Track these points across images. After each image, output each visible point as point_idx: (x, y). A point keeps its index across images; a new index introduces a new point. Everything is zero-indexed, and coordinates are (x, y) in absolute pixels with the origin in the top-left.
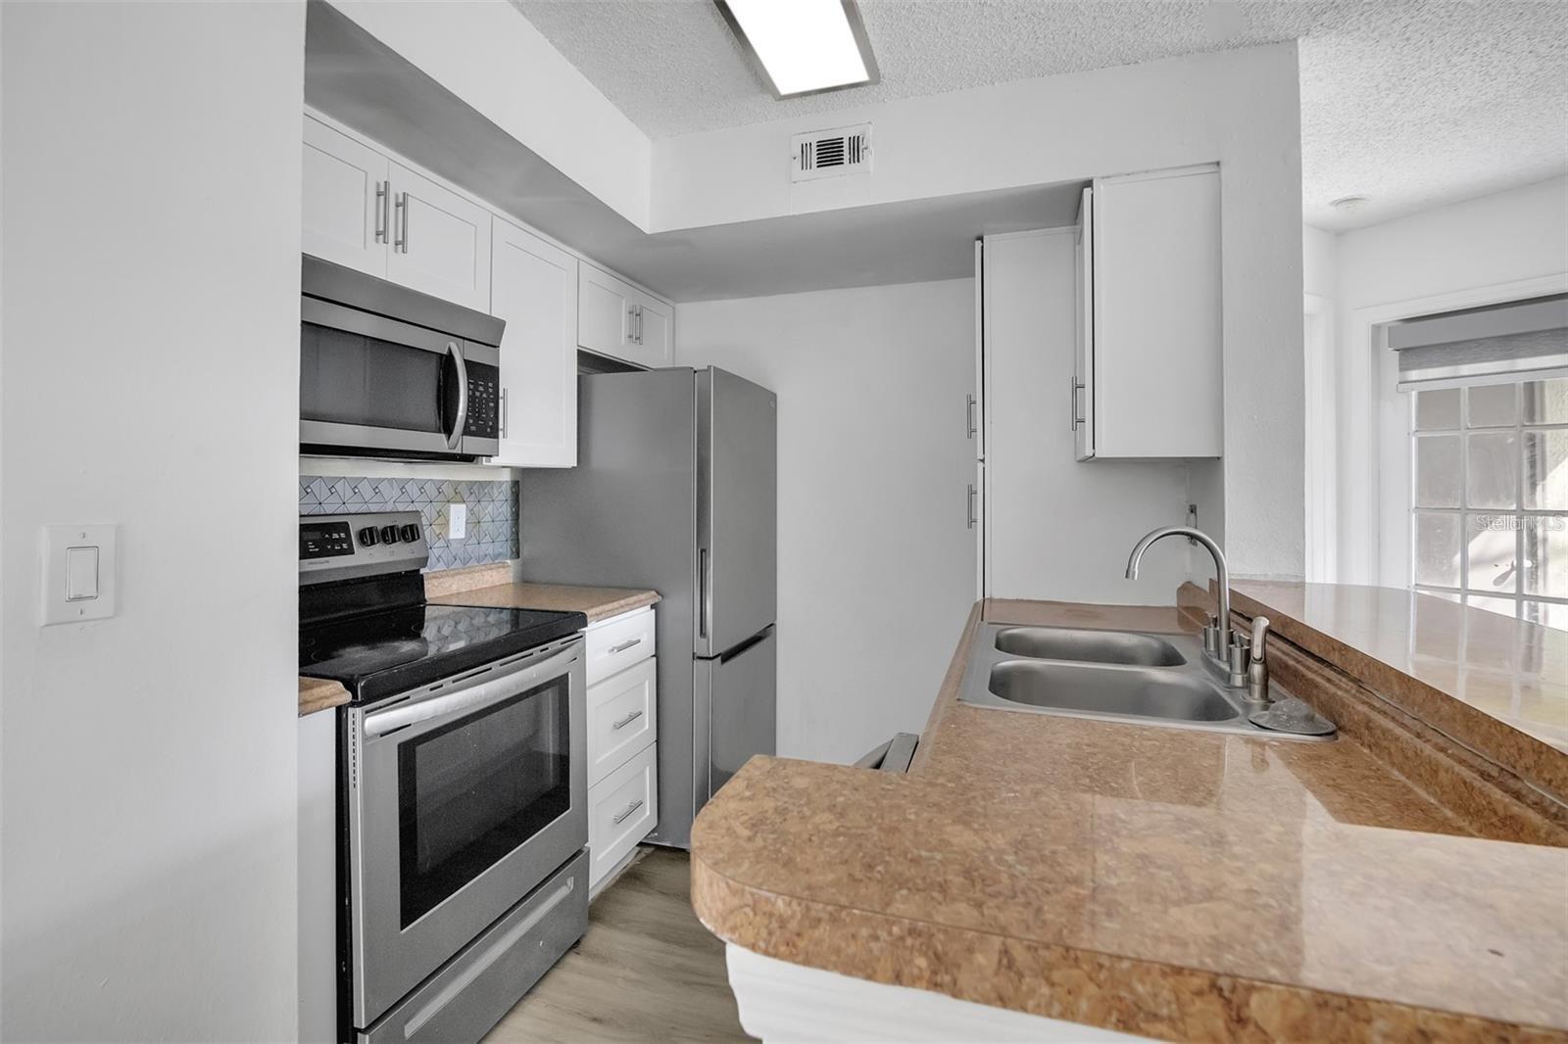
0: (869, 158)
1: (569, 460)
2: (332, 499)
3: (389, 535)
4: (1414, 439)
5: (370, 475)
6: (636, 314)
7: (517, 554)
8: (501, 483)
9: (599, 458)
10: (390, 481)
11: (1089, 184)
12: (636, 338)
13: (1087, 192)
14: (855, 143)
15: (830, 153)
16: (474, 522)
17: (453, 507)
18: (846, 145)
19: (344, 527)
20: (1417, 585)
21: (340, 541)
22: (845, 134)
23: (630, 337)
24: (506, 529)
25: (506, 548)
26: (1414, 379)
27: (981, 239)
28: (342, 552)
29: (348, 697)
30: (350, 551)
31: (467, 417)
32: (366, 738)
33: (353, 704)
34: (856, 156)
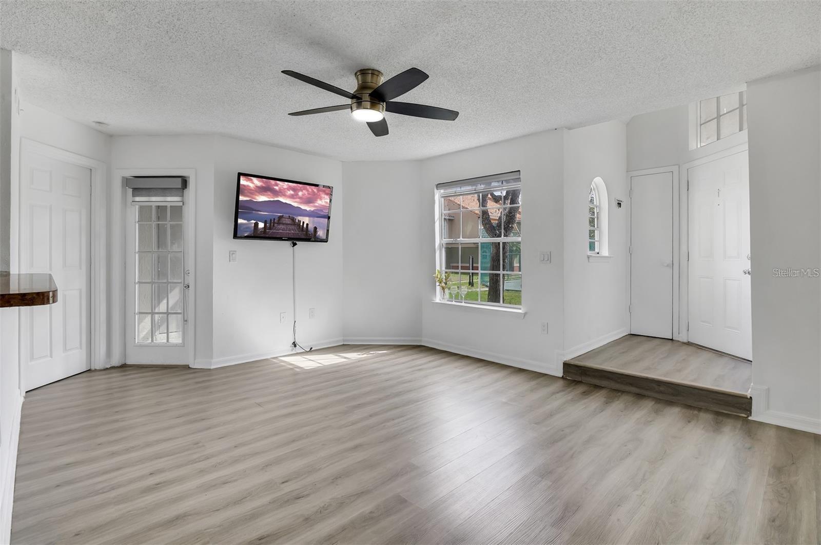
4: (137, 224)
20: (138, 282)
26: (138, 200)
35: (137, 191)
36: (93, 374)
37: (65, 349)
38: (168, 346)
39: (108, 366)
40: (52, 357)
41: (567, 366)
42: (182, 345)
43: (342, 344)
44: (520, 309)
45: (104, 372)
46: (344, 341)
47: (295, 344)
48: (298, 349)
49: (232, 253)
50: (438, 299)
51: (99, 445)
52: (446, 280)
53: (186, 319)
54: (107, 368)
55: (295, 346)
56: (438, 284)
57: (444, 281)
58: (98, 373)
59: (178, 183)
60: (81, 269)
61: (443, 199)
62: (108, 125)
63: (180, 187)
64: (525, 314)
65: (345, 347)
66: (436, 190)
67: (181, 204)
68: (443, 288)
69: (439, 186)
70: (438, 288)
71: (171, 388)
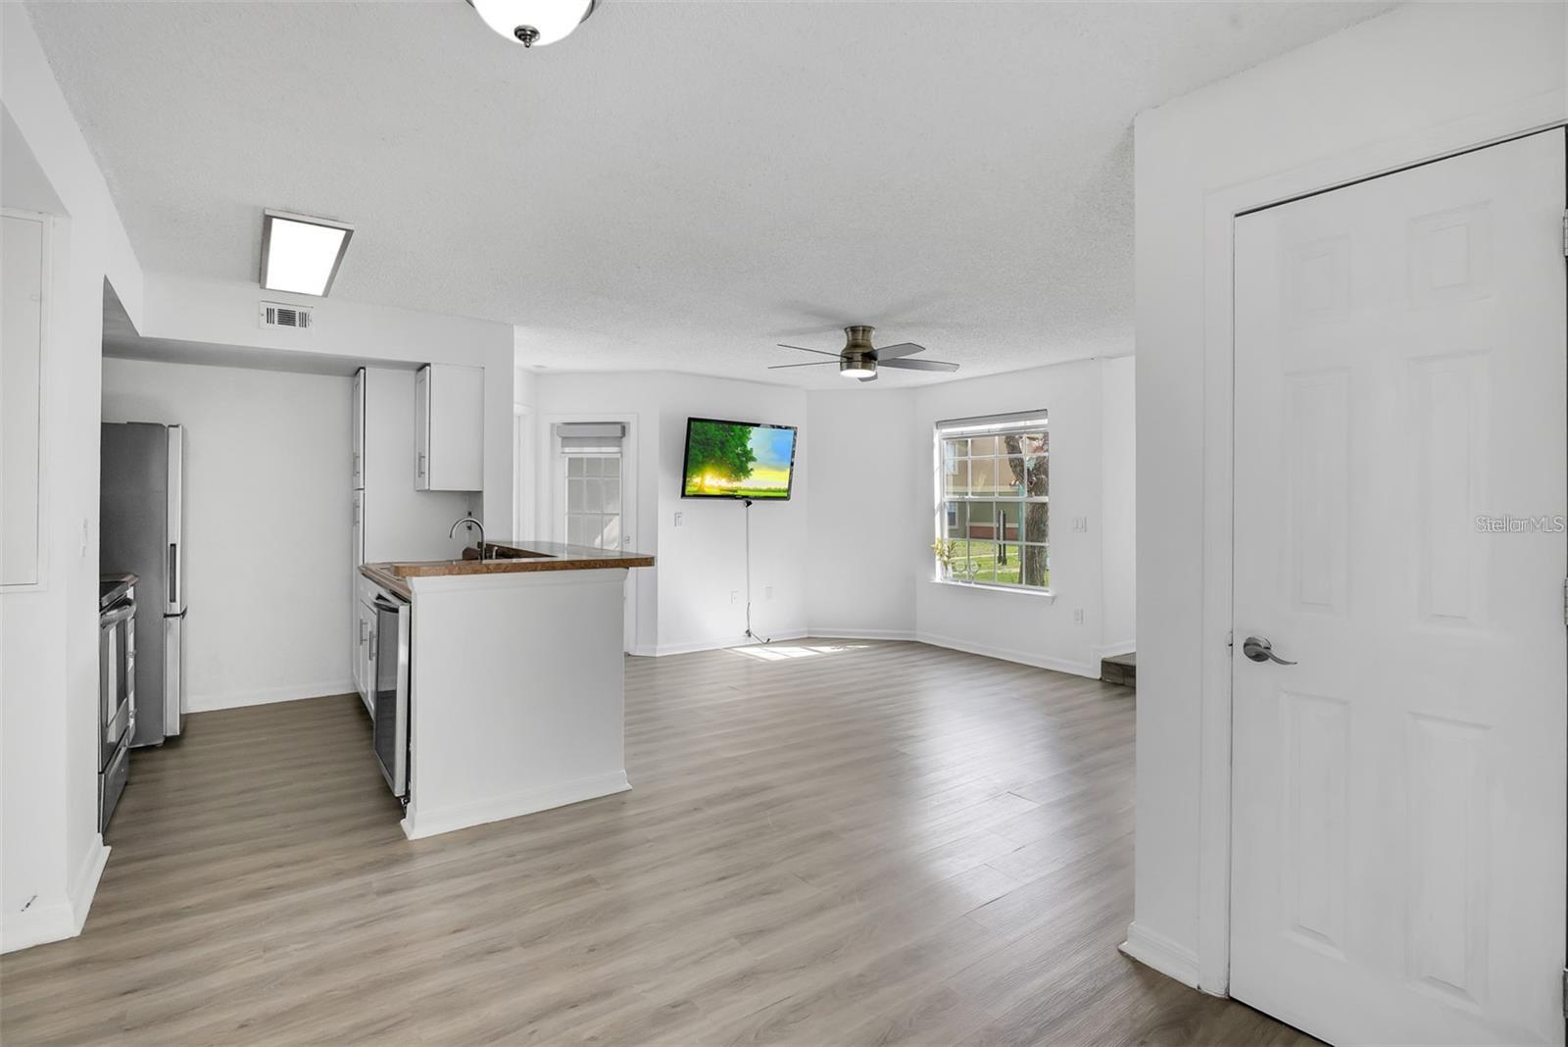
0: (312, 327)
4: (567, 480)
11: (428, 364)
14: (304, 318)
15: (286, 318)
18: (297, 316)
22: (300, 312)
26: (567, 452)
27: (364, 369)
34: (304, 323)
35: (567, 440)
41: (1107, 665)
43: (806, 636)
44: (1047, 591)
46: (809, 632)
47: (749, 633)
48: (752, 639)
49: (678, 516)
50: (938, 577)
52: (949, 552)
55: (749, 636)
56: (938, 557)
57: (947, 553)
59: (616, 431)
61: (945, 442)
63: (618, 436)
64: (1054, 598)
65: (810, 640)
66: (935, 430)
67: (619, 455)
68: (945, 564)
69: (940, 424)
70: (938, 564)
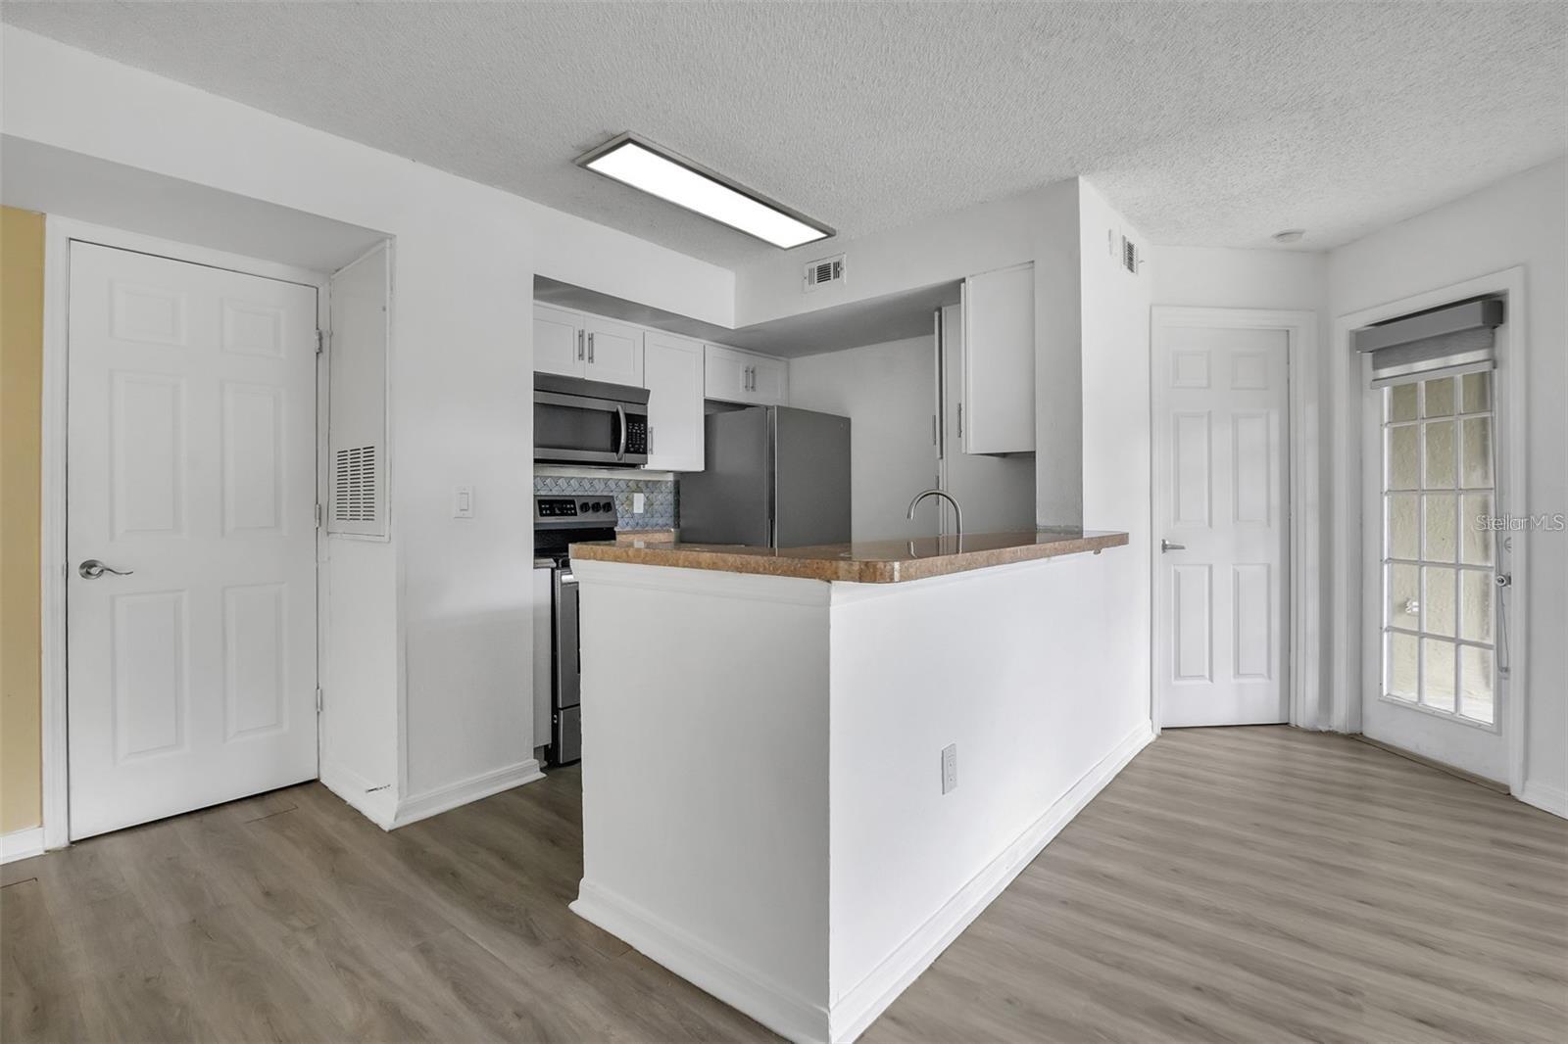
0: (844, 274)
1: (701, 467)
2: (556, 488)
3: (596, 507)
4: (1386, 431)
5: (589, 477)
6: (751, 373)
7: (677, 525)
8: (667, 482)
9: (722, 464)
10: (599, 479)
11: (964, 280)
12: (751, 387)
13: (963, 285)
14: (837, 265)
15: (824, 274)
16: (649, 504)
17: (636, 495)
18: (832, 265)
19: (573, 502)
20: (1390, 559)
21: (571, 509)
22: (831, 261)
23: (746, 387)
24: (671, 509)
25: (671, 521)
26: (1384, 376)
27: (940, 310)
28: (572, 515)
29: (555, 565)
30: (576, 514)
31: (627, 442)
32: (562, 584)
33: (557, 568)
34: (837, 275)
35: (1384, 355)
36: (1292, 734)
37: (1238, 673)
38: (1454, 722)
39: (1324, 728)
40: (1212, 681)
42: (1495, 730)
45: (1310, 738)
51: (1174, 870)
53: (1505, 665)
54: (1321, 731)
58: (1300, 736)
59: (1474, 315)
60: (1269, 525)
62: (1300, 233)
63: (1480, 324)
71: (1412, 827)
